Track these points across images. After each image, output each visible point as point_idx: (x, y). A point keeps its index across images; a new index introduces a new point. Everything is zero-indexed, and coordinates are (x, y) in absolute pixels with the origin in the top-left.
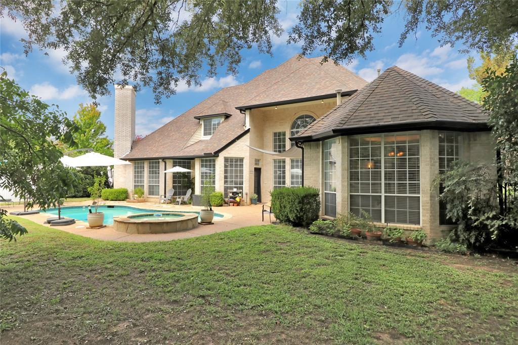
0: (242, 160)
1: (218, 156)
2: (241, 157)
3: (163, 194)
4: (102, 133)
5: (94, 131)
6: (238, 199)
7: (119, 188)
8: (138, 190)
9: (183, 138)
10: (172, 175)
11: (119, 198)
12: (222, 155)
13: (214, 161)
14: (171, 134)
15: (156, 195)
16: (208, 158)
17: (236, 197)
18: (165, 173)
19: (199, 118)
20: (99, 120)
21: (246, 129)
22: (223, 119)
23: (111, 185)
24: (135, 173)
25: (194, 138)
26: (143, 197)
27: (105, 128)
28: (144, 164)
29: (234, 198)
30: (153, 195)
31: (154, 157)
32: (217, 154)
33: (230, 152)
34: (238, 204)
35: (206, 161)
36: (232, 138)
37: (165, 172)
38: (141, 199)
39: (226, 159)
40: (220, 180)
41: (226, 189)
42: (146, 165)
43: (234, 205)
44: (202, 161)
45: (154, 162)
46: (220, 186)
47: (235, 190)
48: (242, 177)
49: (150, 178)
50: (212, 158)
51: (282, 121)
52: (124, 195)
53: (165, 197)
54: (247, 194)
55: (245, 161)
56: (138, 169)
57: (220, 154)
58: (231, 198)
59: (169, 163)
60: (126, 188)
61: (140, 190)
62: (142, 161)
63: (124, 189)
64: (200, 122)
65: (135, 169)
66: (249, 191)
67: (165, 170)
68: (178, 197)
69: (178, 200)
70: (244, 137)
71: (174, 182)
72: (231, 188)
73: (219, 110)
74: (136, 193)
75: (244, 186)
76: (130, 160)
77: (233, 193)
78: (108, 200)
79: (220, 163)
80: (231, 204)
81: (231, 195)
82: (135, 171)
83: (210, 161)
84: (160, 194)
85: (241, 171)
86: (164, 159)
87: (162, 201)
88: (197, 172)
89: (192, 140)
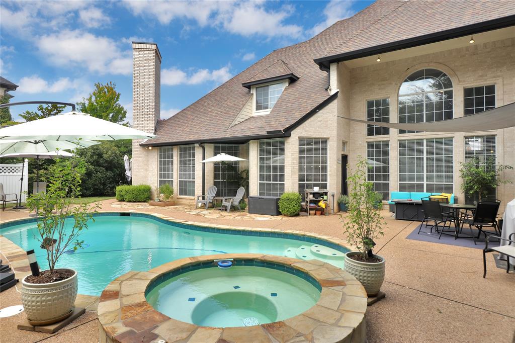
0: (325, 141)
1: (289, 136)
2: (325, 137)
3: (201, 194)
4: (121, 118)
5: (113, 116)
6: (322, 204)
7: (139, 184)
8: (164, 187)
9: (227, 113)
10: (212, 166)
11: (139, 199)
12: (296, 134)
13: (282, 143)
14: (209, 110)
15: (190, 195)
16: (271, 140)
17: (320, 201)
18: (204, 164)
19: (248, 86)
20: (117, 103)
21: (332, 93)
22: (287, 84)
23: (129, 180)
24: (160, 165)
25: (243, 113)
26: (172, 198)
27: (125, 112)
28: (172, 151)
29: (316, 202)
30: (186, 194)
31: (187, 140)
32: (287, 132)
33: (307, 129)
34: (322, 212)
35: (268, 144)
36: (310, 108)
37: (204, 161)
38: (170, 200)
39: (302, 141)
40: (293, 173)
41: (301, 187)
42: (176, 154)
43: (315, 214)
44: (261, 145)
45: (187, 147)
46: (293, 184)
47: (316, 189)
48: (324, 169)
49: (181, 170)
50: (278, 140)
51: (382, 83)
52: (146, 195)
53: (204, 198)
54: (333, 196)
55: (329, 144)
56: (164, 158)
57: (292, 132)
58: (311, 202)
59: (209, 149)
60: (148, 184)
61: (168, 188)
62: (170, 147)
63: (145, 186)
64: (250, 91)
65: (161, 158)
66: (337, 192)
67: (204, 159)
68: (224, 198)
69: (224, 203)
70: (330, 105)
71: (216, 176)
72: (310, 186)
73: (280, 71)
74: (162, 191)
75: (328, 183)
76: (155, 146)
77: (314, 194)
78: (124, 201)
79: (292, 146)
80: (311, 212)
81: (311, 197)
82: (161, 162)
83: (275, 144)
84: (196, 193)
85: (325, 160)
86: (202, 143)
87: (200, 205)
88: (253, 161)
89: (241, 116)
